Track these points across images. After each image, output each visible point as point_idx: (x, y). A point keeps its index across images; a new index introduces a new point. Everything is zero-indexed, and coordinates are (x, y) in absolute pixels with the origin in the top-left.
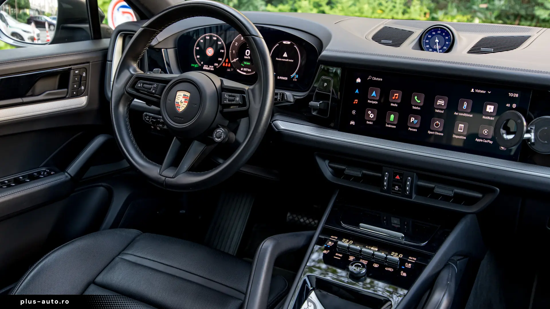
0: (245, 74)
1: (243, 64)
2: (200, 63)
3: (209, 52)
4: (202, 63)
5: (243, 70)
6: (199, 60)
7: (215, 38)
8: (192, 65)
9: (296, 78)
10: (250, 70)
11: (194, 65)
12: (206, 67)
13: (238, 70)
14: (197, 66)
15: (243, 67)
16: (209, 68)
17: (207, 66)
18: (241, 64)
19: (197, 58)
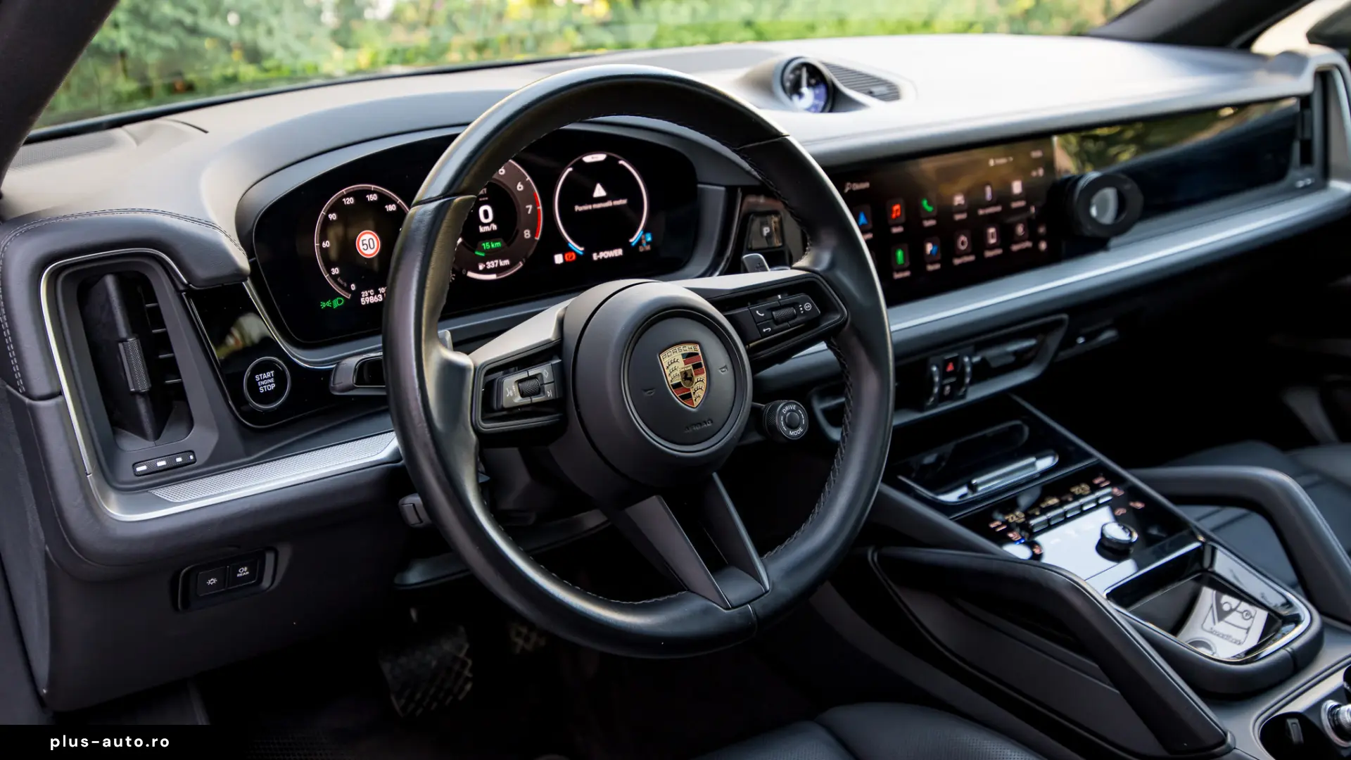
0: (493, 277)
1: (482, 250)
2: (348, 290)
3: (365, 247)
4: (353, 287)
5: (485, 269)
6: (341, 282)
7: (372, 198)
8: (323, 305)
9: (648, 243)
10: (507, 262)
11: (328, 304)
12: (369, 295)
13: (471, 274)
14: (340, 301)
15: (484, 260)
16: (380, 296)
17: (371, 292)
18: (474, 252)
19: (334, 278)
